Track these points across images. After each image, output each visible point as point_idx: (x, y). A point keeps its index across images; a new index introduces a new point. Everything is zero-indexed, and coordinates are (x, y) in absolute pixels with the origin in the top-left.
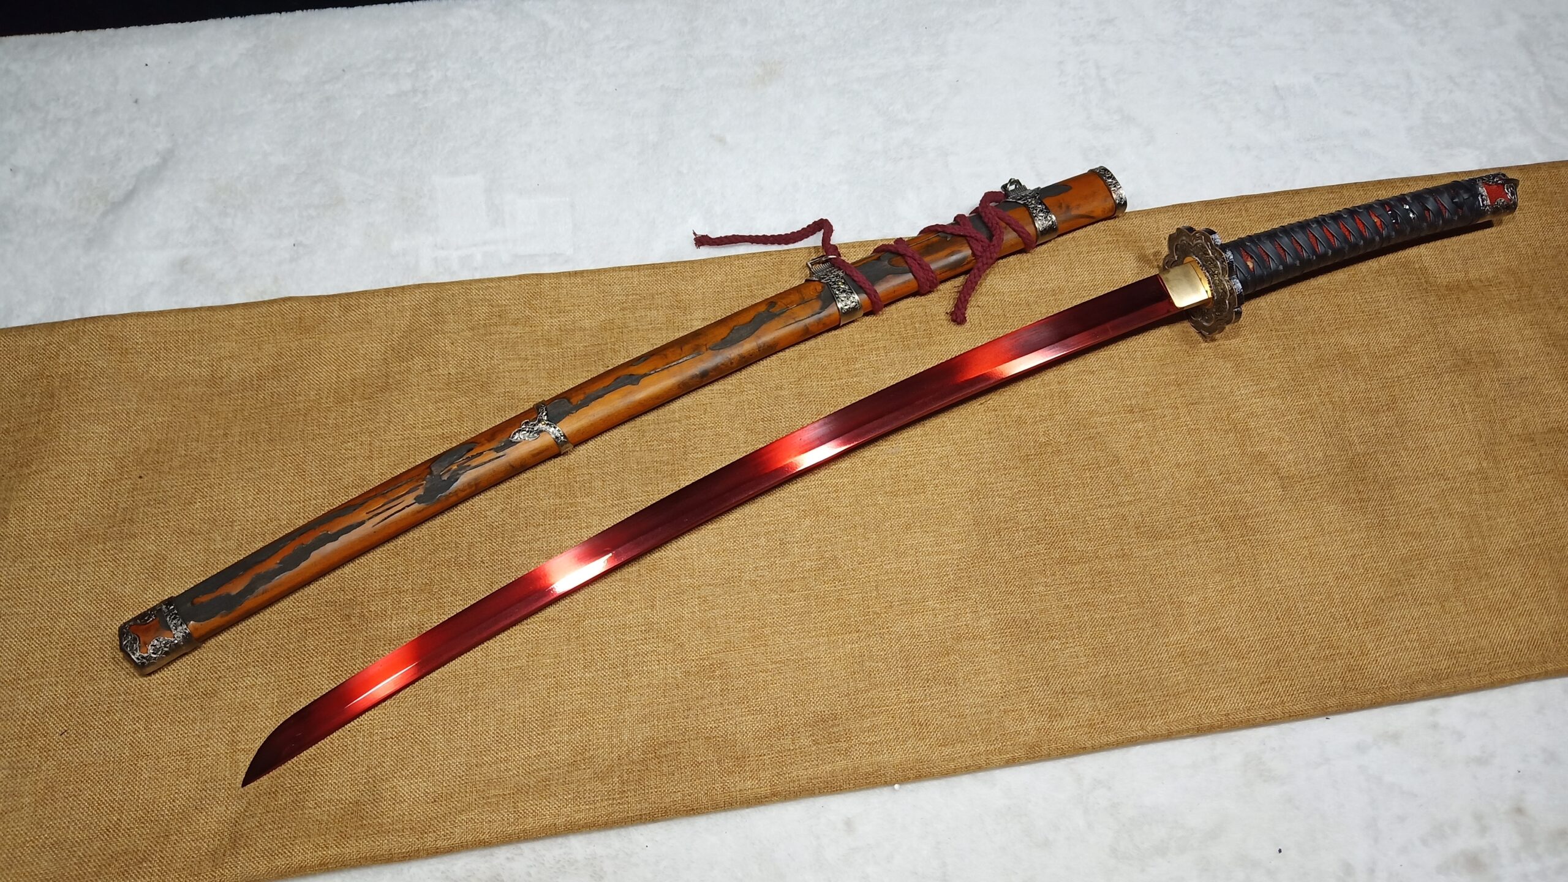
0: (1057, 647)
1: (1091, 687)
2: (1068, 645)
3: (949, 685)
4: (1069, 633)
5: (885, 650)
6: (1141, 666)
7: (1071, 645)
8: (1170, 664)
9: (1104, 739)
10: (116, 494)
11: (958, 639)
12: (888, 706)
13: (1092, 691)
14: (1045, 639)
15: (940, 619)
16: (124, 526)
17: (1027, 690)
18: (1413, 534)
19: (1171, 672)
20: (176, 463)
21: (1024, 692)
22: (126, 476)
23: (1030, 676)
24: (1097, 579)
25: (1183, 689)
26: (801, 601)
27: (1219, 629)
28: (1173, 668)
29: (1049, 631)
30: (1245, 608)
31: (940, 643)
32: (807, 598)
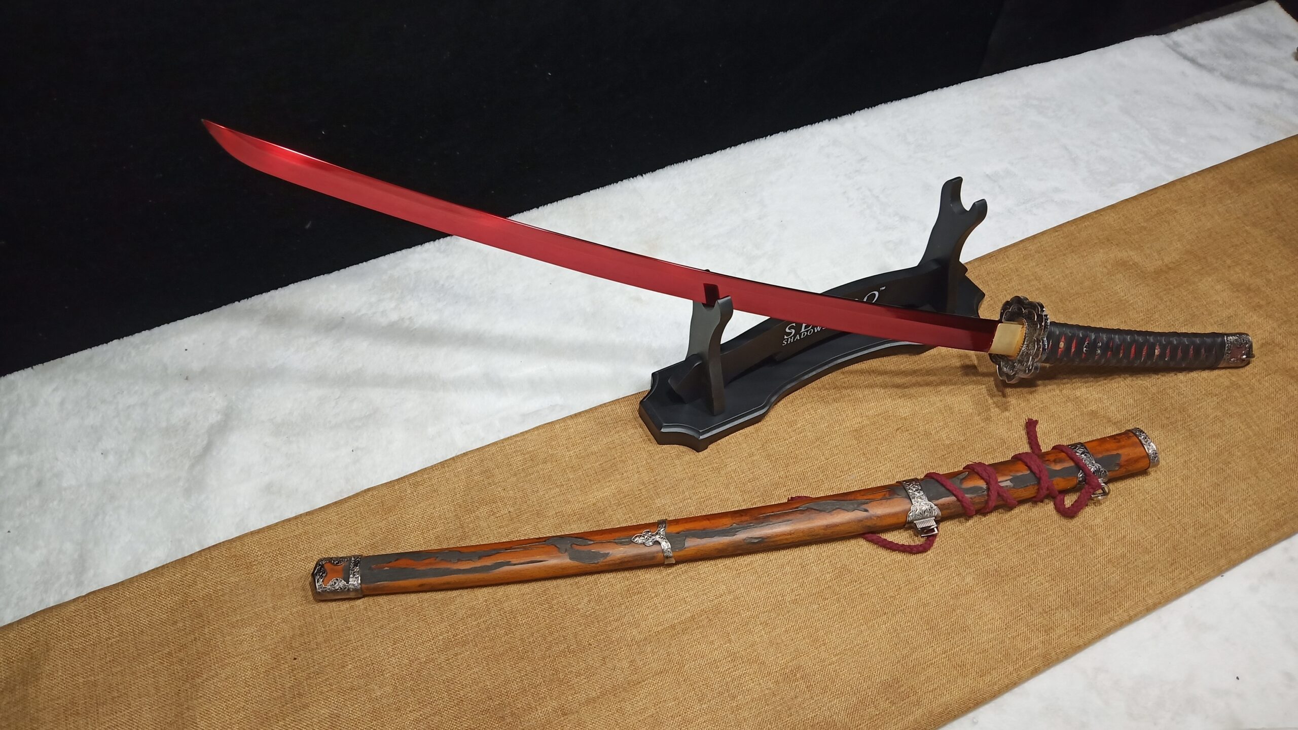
0: (1025, 582)
1: (1062, 602)
2: (1032, 578)
3: (965, 632)
4: (1028, 569)
5: (910, 621)
6: (1087, 578)
7: (1034, 577)
8: (1106, 570)
9: (1090, 636)
10: (279, 678)
11: (956, 596)
12: (930, 660)
13: (1064, 605)
14: (1015, 579)
15: (937, 588)
16: (295, 701)
17: (1021, 617)
18: (1214, 436)
19: (1109, 576)
20: (320, 639)
21: (1020, 619)
22: (283, 662)
23: (1018, 607)
24: (1029, 526)
25: (1123, 584)
26: (835, 605)
27: (1124, 537)
28: (1109, 572)
29: (1014, 572)
30: (1135, 518)
31: (945, 604)
32: (838, 600)
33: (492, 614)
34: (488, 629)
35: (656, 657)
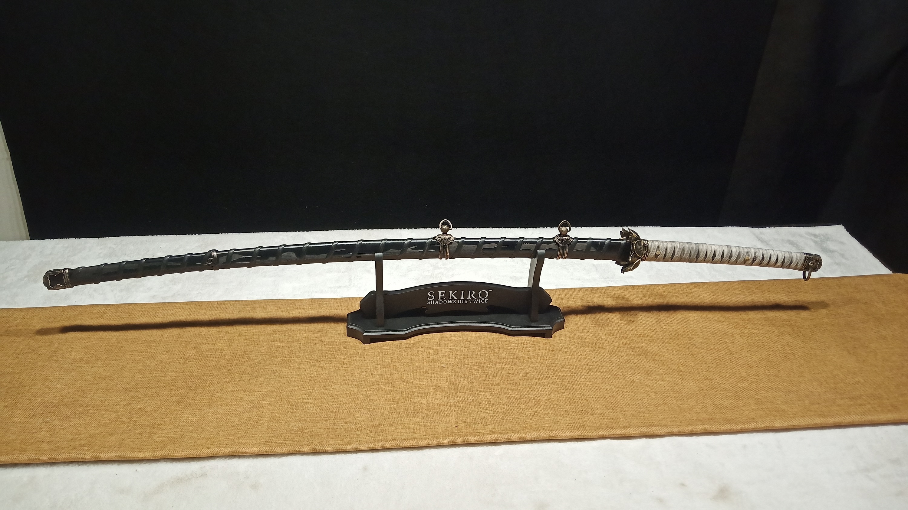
33: (216, 353)
34: (210, 357)
35: (275, 385)
